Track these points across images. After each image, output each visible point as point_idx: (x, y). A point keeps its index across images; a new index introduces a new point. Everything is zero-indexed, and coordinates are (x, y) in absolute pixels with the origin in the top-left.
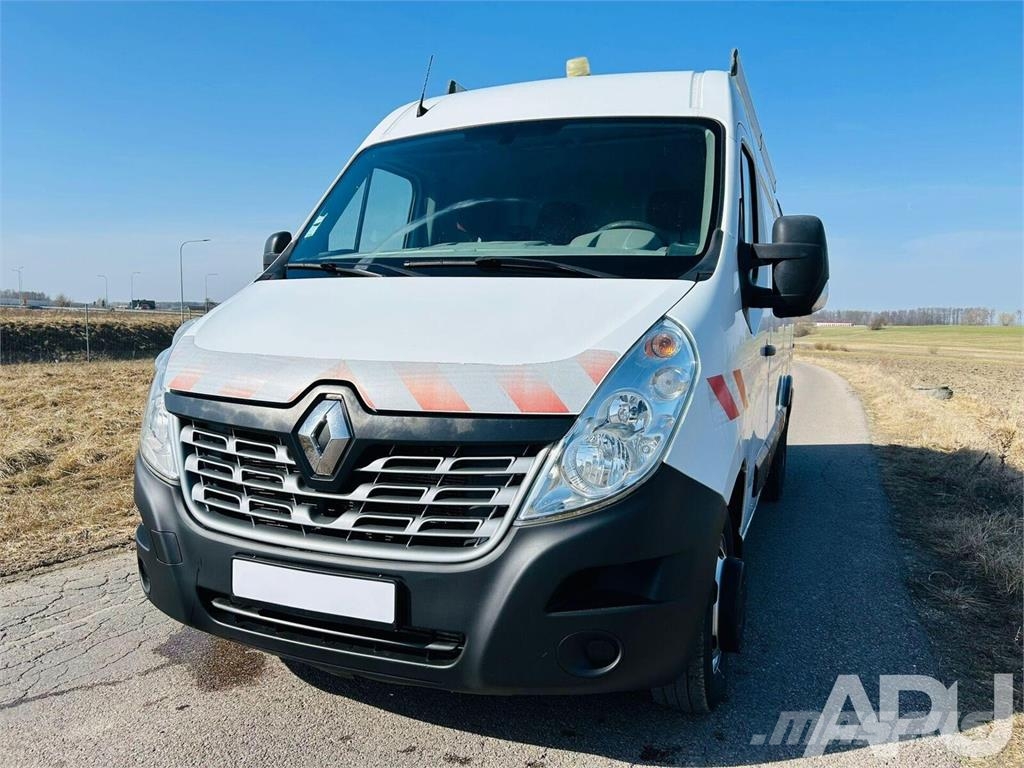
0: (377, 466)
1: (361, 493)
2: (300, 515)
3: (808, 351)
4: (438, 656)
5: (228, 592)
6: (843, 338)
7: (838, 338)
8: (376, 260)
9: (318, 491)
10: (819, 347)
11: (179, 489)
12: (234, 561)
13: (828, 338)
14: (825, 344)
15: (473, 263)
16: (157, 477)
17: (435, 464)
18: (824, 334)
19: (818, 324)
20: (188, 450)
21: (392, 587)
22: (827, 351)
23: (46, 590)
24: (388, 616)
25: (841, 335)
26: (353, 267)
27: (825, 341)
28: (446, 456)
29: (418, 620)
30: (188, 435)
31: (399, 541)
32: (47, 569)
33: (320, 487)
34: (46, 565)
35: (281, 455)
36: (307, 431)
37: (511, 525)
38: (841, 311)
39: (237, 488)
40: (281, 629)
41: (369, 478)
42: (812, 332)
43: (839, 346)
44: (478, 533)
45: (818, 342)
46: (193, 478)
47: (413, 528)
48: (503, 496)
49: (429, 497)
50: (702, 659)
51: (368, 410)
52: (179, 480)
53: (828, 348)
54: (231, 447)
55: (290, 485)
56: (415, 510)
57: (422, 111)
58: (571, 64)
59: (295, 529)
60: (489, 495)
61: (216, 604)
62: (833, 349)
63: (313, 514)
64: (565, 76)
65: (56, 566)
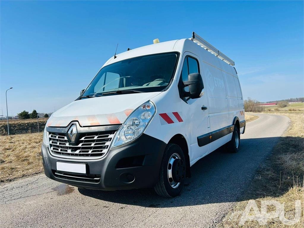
0: (83, 139)
1: (80, 145)
2: (69, 151)
3: (286, 112)
4: (97, 181)
5: (56, 170)
6: (299, 107)
7: (297, 107)
8: (97, 94)
9: (73, 145)
10: (290, 110)
11: (48, 148)
12: (57, 162)
13: (293, 107)
14: (292, 109)
15: (116, 92)
16: (45, 146)
17: (94, 137)
18: (292, 106)
19: (290, 103)
20: (50, 139)
21: (85, 165)
22: (293, 111)
23: (35, 179)
24: (84, 172)
25: (298, 106)
26: (92, 96)
27: (292, 108)
28: (96, 135)
29: (91, 173)
30: (50, 136)
31: (87, 155)
32: (37, 174)
33: (73, 144)
34: (36, 174)
35: (66, 138)
36: (69, 132)
37: (109, 149)
38: (298, 98)
39: (58, 146)
40: (68, 178)
41: (82, 141)
42: (287, 105)
43: (297, 109)
44: (103, 152)
45: (289, 109)
46: (51, 145)
47: (90, 152)
48: (108, 143)
49: (93, 145)
50: (163, 182)
51: (81, 127)
52: (48, 146)
53: (293, 110)
54: (57, 138)
55: (67, 145)
56: (91, 148)
57: (115, 57)
58: (154, 41)
59: (69, 154)
60: (105, 143)
61: (55, 173)
62: (295, 110)
63: (72, 151)
64: (153, 44)
65: (39, 174)
